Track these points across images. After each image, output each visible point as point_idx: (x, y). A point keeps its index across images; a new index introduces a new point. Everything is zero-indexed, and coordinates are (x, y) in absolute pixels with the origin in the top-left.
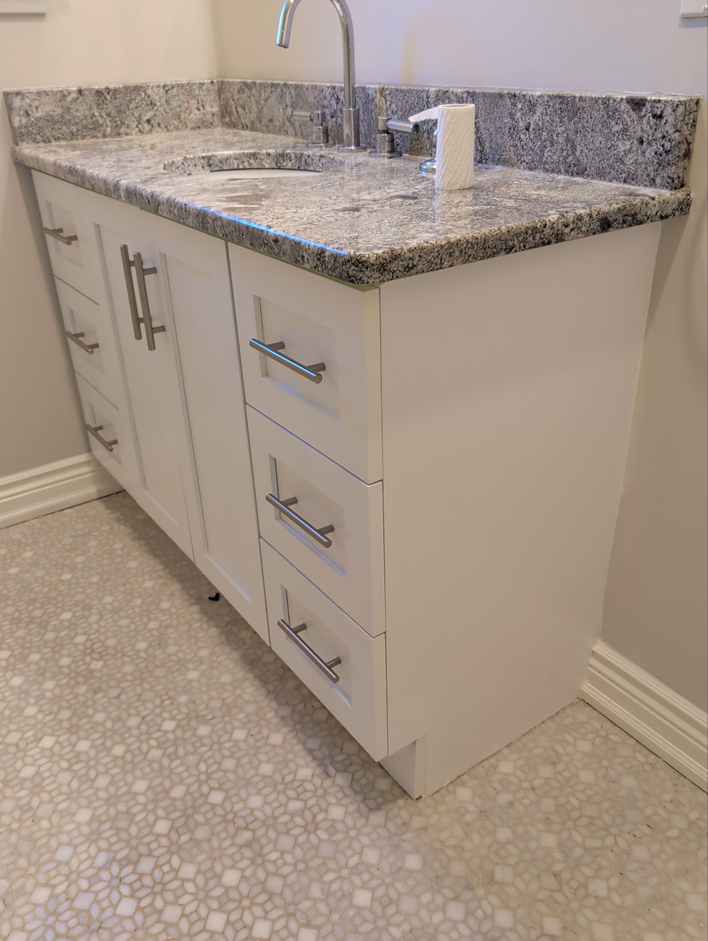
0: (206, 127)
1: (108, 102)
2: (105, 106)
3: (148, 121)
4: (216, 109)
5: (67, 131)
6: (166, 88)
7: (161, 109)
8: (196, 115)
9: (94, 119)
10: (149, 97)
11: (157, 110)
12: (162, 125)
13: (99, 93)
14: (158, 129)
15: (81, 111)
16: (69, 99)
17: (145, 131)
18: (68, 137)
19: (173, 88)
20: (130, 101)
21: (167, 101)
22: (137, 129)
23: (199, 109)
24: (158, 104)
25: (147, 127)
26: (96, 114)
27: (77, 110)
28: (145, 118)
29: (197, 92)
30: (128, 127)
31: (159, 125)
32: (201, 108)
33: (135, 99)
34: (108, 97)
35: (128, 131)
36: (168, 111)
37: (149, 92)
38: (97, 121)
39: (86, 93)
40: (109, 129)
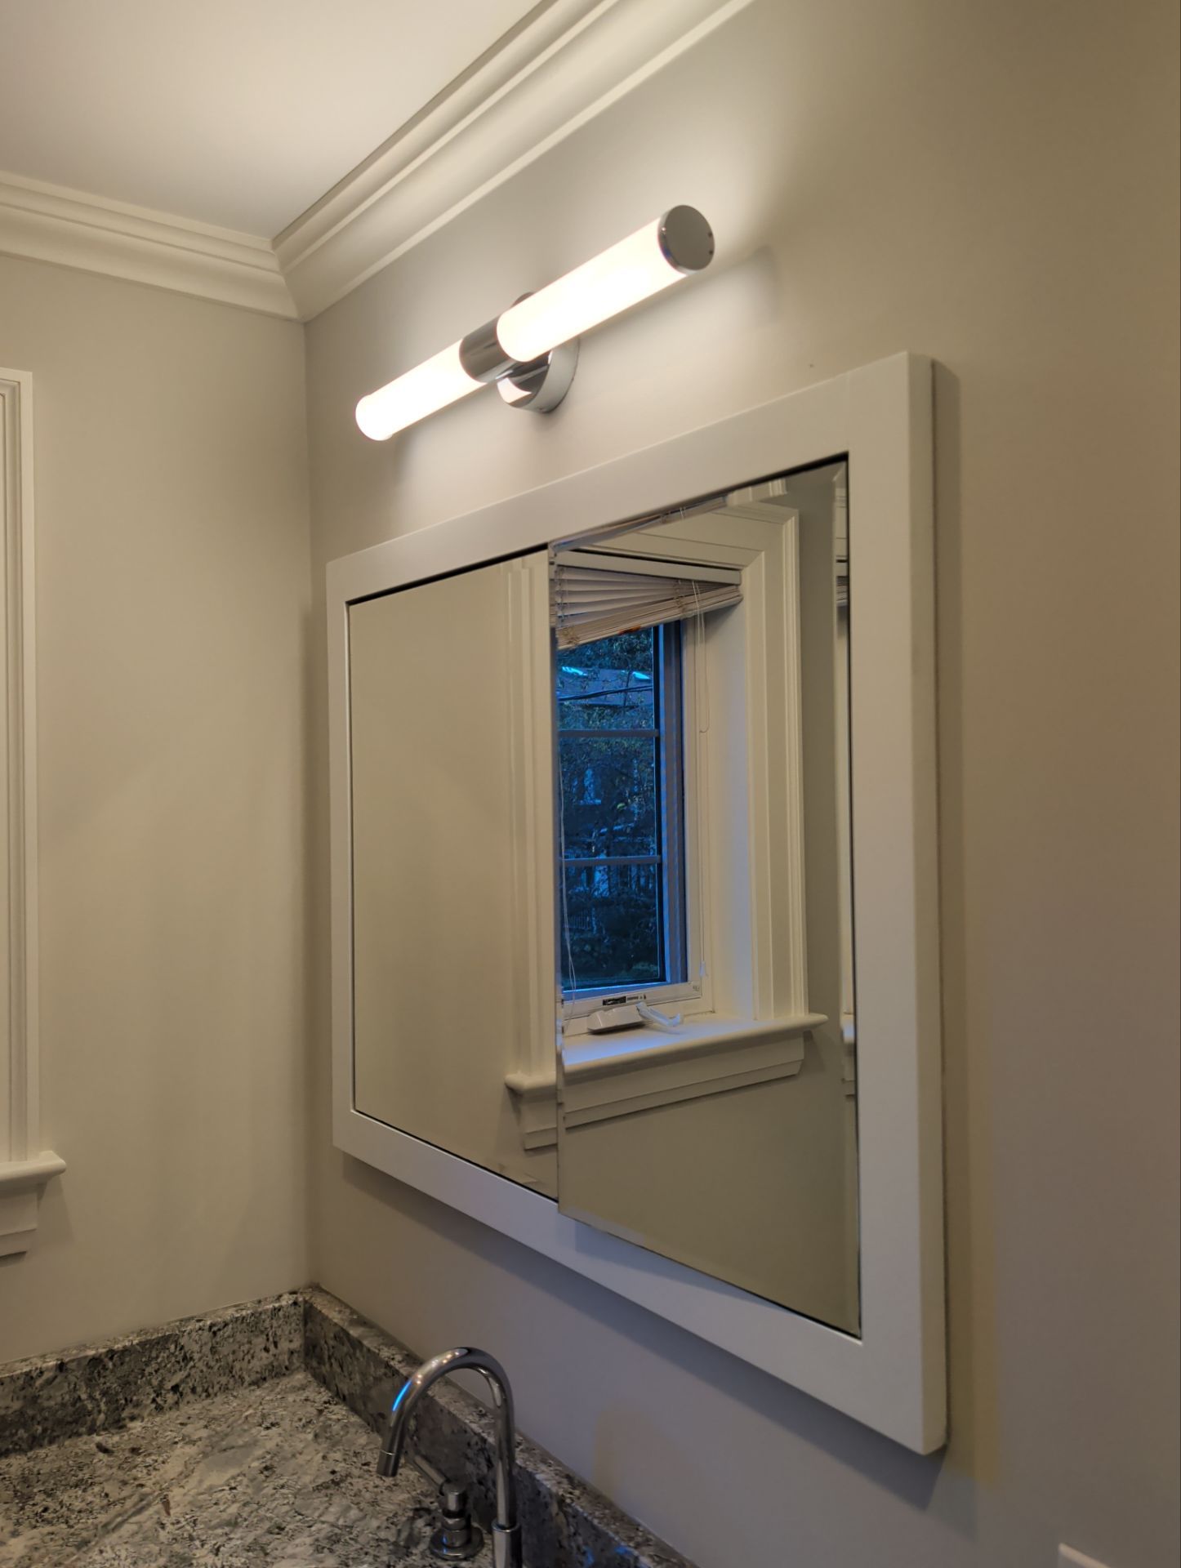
0: (277, 1375)
1: (108, 1372)
2: (102, 1380)
3: (175, 1388)
4: (297, 1344)
5: (25, 1435)
6: (215, 1329)
7: (200, 1365)
8: (261, 1360)
9: (78, 1405)
10: (182, 1348)
11: (194, 1367)
12: (199, 1389)
13: (95, 1361)
14: (191, 1397)
15: (58, 1396)
16: (39, 1382)
17: (166, 1406)
18: (24, 1446)
19: (226, 1325)
20: (147, 1364)
21: (212, 1348)
22: (153, 1406)
23: (266, 1350)
24: (196, 1356)
25: (171, 1398)
26: (84, 1397)
27: (50, 1398)
28: (169, 1385)
29: (267, 1324)
30: (137, 1405)
31: (193, 1390)
32: (272, 1347)
33: (157, 1357)
34: (110, 1365)
35: (136, 1412)
36: (212, 1363)
37: (183, 1341)
38: (84, 1407)
39: (73, 1366)
40: (102, 1416)
